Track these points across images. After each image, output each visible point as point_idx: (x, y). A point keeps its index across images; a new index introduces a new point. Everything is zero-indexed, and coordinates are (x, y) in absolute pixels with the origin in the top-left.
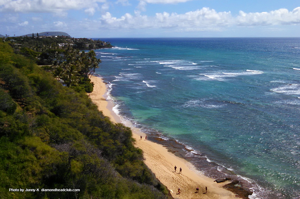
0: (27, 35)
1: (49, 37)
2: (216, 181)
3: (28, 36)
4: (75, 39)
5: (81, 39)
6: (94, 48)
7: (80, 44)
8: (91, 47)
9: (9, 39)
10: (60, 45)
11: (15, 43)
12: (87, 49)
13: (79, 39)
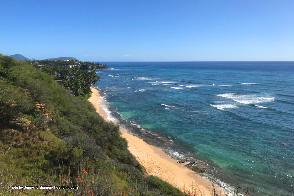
0: (47, 60)
1: (63, 61)
2: (179, 162)
3: (49, 60)
4: (82, 62)
5: (86, 62)
6: (94, 68)
7: (85, 66)
8: (93, 68)
9: (34, 62)
10: (71, 66)
11: (39, 65)
12: (90, 69)
13: (84, 62)
